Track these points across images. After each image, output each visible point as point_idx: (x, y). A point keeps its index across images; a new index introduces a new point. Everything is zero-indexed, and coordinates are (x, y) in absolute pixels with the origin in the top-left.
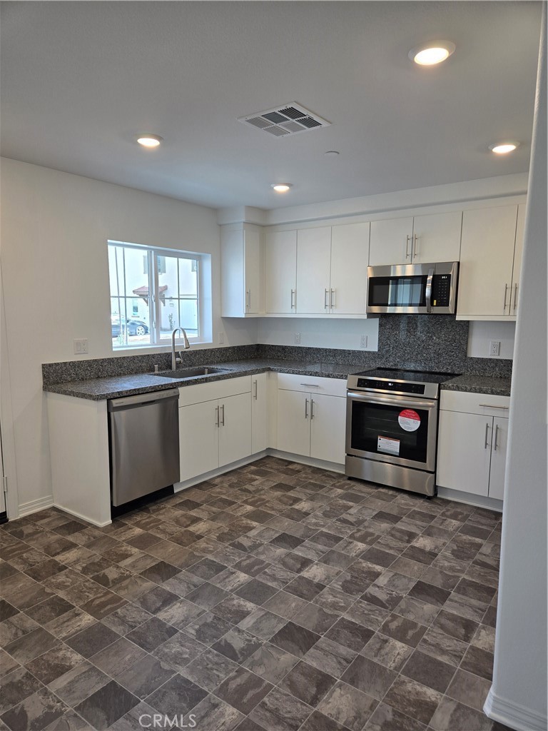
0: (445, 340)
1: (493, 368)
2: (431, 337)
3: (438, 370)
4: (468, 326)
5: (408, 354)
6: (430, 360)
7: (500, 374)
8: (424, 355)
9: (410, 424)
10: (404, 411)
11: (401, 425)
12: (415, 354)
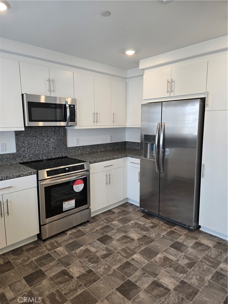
0: (57, 140)
1: (78, 151)
2: (50, 139)
3: (55, 157)
4: (66, 132)
5: (38, 150)
6: (51, 152)
7: (81, 153)
8: (47, 150)
9: (78, 188)
10: (76, 182)
11: (75, 190)
12: (41, 150)
